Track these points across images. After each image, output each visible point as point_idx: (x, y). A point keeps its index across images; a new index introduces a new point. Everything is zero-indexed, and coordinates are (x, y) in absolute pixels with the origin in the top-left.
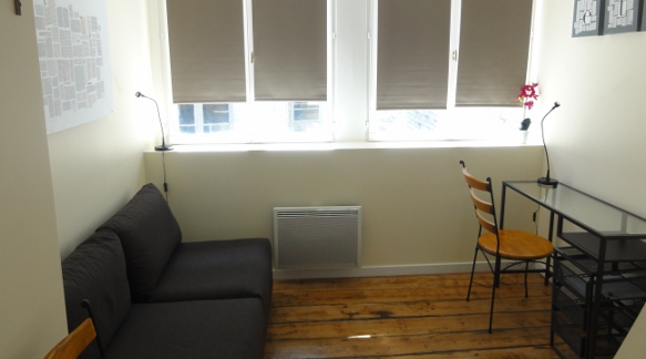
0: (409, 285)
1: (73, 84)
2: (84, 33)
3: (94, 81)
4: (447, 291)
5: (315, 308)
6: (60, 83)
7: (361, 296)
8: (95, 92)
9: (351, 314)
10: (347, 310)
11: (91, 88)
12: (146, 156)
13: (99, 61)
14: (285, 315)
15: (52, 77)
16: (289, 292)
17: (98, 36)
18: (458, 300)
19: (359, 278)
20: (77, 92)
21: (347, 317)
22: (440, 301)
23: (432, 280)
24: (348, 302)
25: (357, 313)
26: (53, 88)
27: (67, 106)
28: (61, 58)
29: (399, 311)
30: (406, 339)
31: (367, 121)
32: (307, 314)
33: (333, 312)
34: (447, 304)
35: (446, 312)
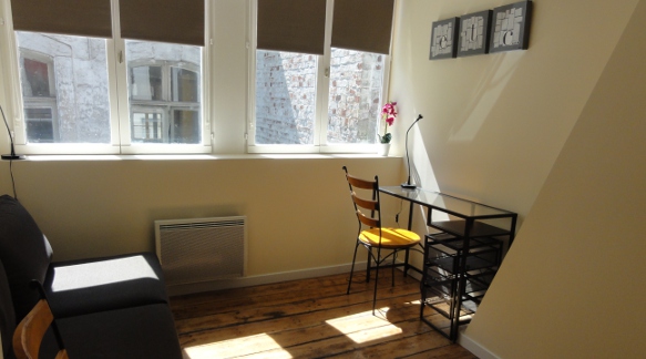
0: (293, 289)
4: (327, 290)
7: (251, 303)
9: (246, 318)
10: (241, 316)
21: (241, 321)
22: (323, 298)
23: (312, 283)
24: (239, 309)
25: (252, 317)
29: (290, 310)
30: (303, 331)
31: (246, 133)
32: (201, 324)
33: (227, 319)
34: (330, 299)
35: (332, 305)
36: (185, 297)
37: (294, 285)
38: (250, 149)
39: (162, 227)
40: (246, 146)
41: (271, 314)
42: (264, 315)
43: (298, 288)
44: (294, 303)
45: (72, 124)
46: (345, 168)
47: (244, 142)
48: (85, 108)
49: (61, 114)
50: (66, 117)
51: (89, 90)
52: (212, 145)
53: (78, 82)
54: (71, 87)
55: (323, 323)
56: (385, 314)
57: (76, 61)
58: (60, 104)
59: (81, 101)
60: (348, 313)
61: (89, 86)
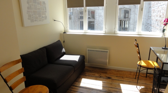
0: (120, 73)
1: (37, 16)
2: (41, 5)
3: (44, 16)
4: (130, 76)
5: (93, 73)
6: (34, 16)
7: (106, 73)
8: (44, 18)
9: (101, 76)
10: (100, 75)
11: (43, 17)
12: (61, 34)
13: (46, 12)
14: (85, 74)
15: (31, 14)
16: (89, 69)
17: (45, 6)
18: (132, 78)
19: (108, 69)
20: (38, 18)
21: (100, 76)
22: (127, 78)
23: (128, 73)
24: (102, 74)
25: (103, 76)
26: (32, 16)
27: (36, 21)
28: (34, 10)
29: (113, 78)
30: (111, 84)
31: (115, 28)
32: (90, 74)
33: (97, 75)
34: (128, 79)
35: (127, 80)
36: (93, 67)
37: (122, 72)
38: (116, 33)
39: (88, 50)
40: (115, 32)
41: (108, 77)
42: (106, 77)
43: (122, 73)
44: (117, 76)
45: (98, 25)
46: (136, 40)
47: (114, 30)
48: (100, 21)
49: (96, 22)
50: (97, 23)
51: (102, 17)
52: (105, 31)
53: (99, 15)
54: (98, 16)
55: (119, 84)
56: (141, 88)
57: (100, 10)
58: (96, 20)
59: (100, 19)
60: (129, 84)
61: (102, 16)
